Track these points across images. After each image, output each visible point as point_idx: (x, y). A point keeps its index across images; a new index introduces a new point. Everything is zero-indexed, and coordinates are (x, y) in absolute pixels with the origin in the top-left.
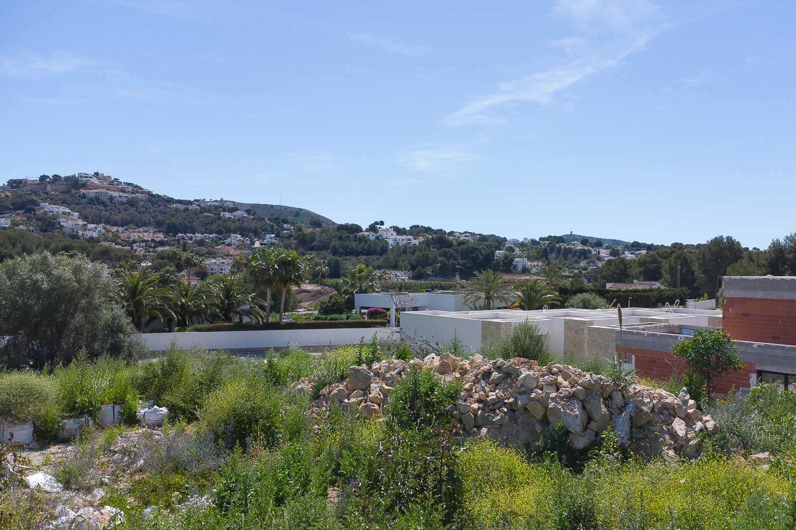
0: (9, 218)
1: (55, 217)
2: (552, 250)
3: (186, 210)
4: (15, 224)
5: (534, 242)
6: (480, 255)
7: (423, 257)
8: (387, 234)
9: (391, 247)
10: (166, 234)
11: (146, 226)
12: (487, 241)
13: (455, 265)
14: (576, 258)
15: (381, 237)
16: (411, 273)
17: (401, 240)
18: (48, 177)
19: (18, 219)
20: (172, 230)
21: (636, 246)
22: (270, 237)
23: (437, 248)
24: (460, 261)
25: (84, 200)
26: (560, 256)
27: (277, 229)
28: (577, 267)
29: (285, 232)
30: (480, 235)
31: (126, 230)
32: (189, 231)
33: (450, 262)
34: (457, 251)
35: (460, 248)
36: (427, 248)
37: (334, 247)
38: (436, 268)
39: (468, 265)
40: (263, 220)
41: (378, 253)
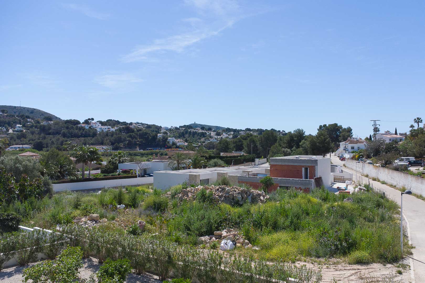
2: (186, 132)
5: (176, 128)
6: (150, 136)
7: (118, 138)
8: (96, 125)
9: (98, 133)
12: (151, 128)
13: (136, 142)
14: (199, 137)
15: (92, 127)
16: (111, 147)
17: (104, 128)
21: (228, 130)
22: (18, 127)
23: (125, 133)
24: (138, 139)
26: (191, 135)
27: (23, 122)
28: (200, 141)
29: (29, 123)
30: (147, 124)
33: (134, 140)
34: (137, 134)
35: (138, 133)
36: (120, 133)
37: (64, 133)
38: (125, 144)
39: (143, 141)
40: (13, 116)
41: (91, 136)
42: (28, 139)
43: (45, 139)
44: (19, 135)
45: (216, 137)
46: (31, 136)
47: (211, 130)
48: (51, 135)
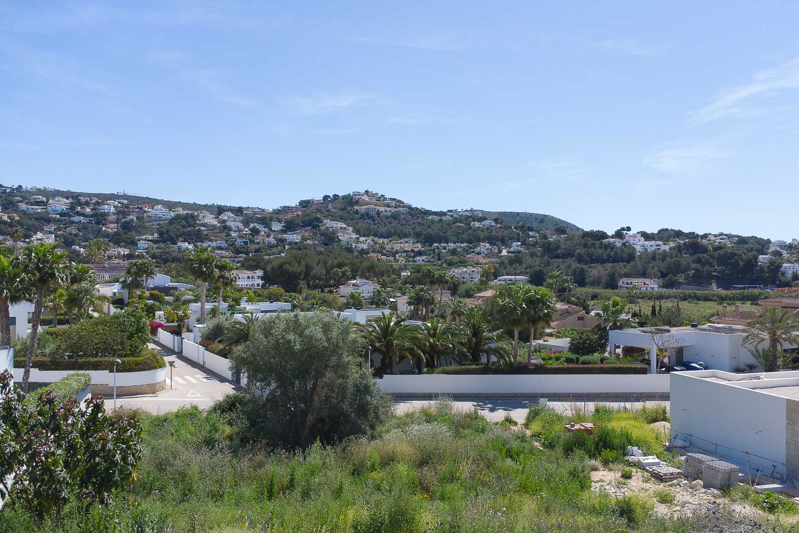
0: (299, 234)
1: (335, 232)
3: (441, 221)
4: (304, 239)
6: (740, 260)
7: (675, 264)
8: (634, 240)
9: (638, 254)
10: (424, 244)
11: (406, 237)
12: (747, 243)
13: (710, 272)
15: (627, 243)
16: (661, 281)
17: (649, 246)
18: (329, 196)
19: (306, 234)
20: (428, 240)
22: (516, 245)
23: (690, 254)
24: (716, 267)
25: (357, 216)
27: (523, 237)
29: (531, 239)
30: (738, 236)
31: (390, 241)
32: (443, 241)
33: (706, 269)
34: (713, 257)
35: (716, 254)
36: (679, 254)
37: (579, 254)
38: (689, 276)
39: (726, 271)
40: (509, 228)
41: (625, 260)
42: (524, 266)
43: (548, 266)
44: (512, 259)
46: (528, 260)
48: (560, 258)
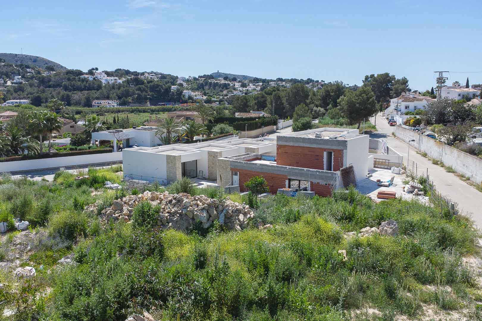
2: (206, 84)
5: (195, 79)
6: (162, 89)
7: (126, 91)
8: (101, 76)
9: (104, 85)
12: (166, 78)
13: (146, 95)
14: (221, 89)
15: (97, 78)
16: (118, 101)
17: (110, 80)
21: (256, 80)
22: (17, 78)
23: (134, 85)
24: (149, 93)
26: (211, 87)
27: (22, 72)
28: (221, 94)
29: (29, 74)
30: (161, 74)
33: (143, 94)
34: (147, 87)
35: (149, 85)
36: (128, 85)
37: (65, 85)
38: (134, 98)
39: (155, 95)
40: (11, 66)
41: (95, 89)
42: (26, 93)
43: (43, 93)
45: (241, 89)
46: (29, 89)
47: (236, 81)
48: (51, 87)
